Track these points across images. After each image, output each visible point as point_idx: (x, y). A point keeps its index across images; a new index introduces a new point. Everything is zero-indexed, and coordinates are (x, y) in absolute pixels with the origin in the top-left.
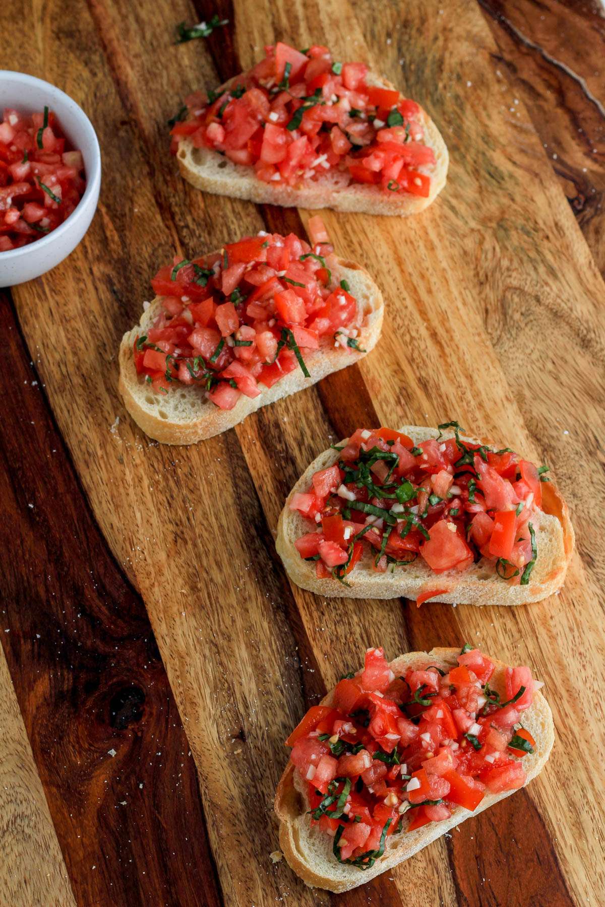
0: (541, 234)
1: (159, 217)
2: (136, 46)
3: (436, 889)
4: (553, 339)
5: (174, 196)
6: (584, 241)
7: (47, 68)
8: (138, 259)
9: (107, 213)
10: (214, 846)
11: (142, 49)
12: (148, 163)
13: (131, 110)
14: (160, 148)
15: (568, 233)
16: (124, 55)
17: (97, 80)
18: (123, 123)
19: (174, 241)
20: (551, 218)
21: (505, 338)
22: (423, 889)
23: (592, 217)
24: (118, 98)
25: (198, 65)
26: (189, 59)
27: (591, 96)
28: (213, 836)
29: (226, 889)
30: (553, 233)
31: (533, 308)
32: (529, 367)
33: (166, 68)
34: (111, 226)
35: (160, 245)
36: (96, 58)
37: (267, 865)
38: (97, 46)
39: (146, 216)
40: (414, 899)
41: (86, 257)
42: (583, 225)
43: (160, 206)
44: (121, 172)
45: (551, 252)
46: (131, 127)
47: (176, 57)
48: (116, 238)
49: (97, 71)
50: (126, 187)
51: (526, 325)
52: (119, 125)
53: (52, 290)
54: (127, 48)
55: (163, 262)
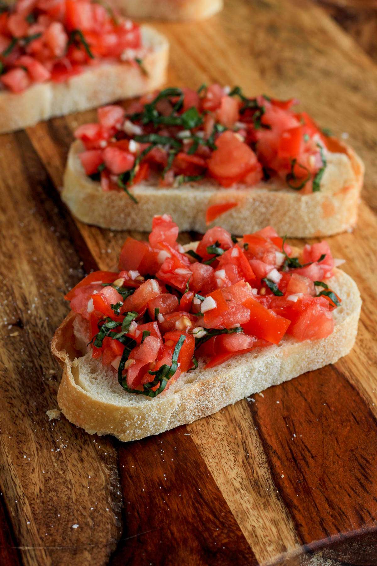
3: (240, 443)
22: (225, 443)
37: (43, 422)
40: (214, 451)
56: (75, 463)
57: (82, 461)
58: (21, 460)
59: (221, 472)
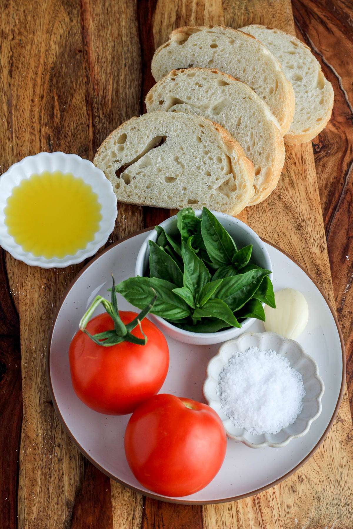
0: (292, 161)
1: (85, 108)
2: (99, 9)
3: (133, 509)
4: (282, 221)
5: (96, 98)
6: (315, 170)
7: (47, 12)
8: (67, 129)
9: (57, 100)
10: (21, 458)
11: (101, 11)
12: (87, 77)
13: (86, 45)
14: (96, 69)
15: (307, 163)
16: (90, 13)
17: (72, 24)
18: (80, 51)
19: (89, 123)
20: (300, 153)
21: (255, 215)
22: (126, 507)
23: (323, 157)
24: (81, 37)
25: (129, 26)
26: (126, 22)
27: (343, 89)
28: (22, 452)
29: (21, 483)
30: (299, 161)
31: (275, 202)
32: (264, 234)
33: (112, 25)
34: (58, 107)
35: (81, 124)
36: (75, 12)
38: (77, 5)
39: (78, 106)
40: (119, 511)
41: (40, 123)
42: (317, 160)
43: (87, 102)
44: (71, 79)
45: (295, 172)
46: (83, 54)
47: (119, 20)
48: (59, 115)
49: (73, 18)
50: (71, 88)
51: (269, 210)
52: (77, 52)
53: (16, 136)
54: (94, 9)
55: (80, 133)
56: (55, 505)
57: (58, 504)
58: (31, 497)
59: (118, 525)
